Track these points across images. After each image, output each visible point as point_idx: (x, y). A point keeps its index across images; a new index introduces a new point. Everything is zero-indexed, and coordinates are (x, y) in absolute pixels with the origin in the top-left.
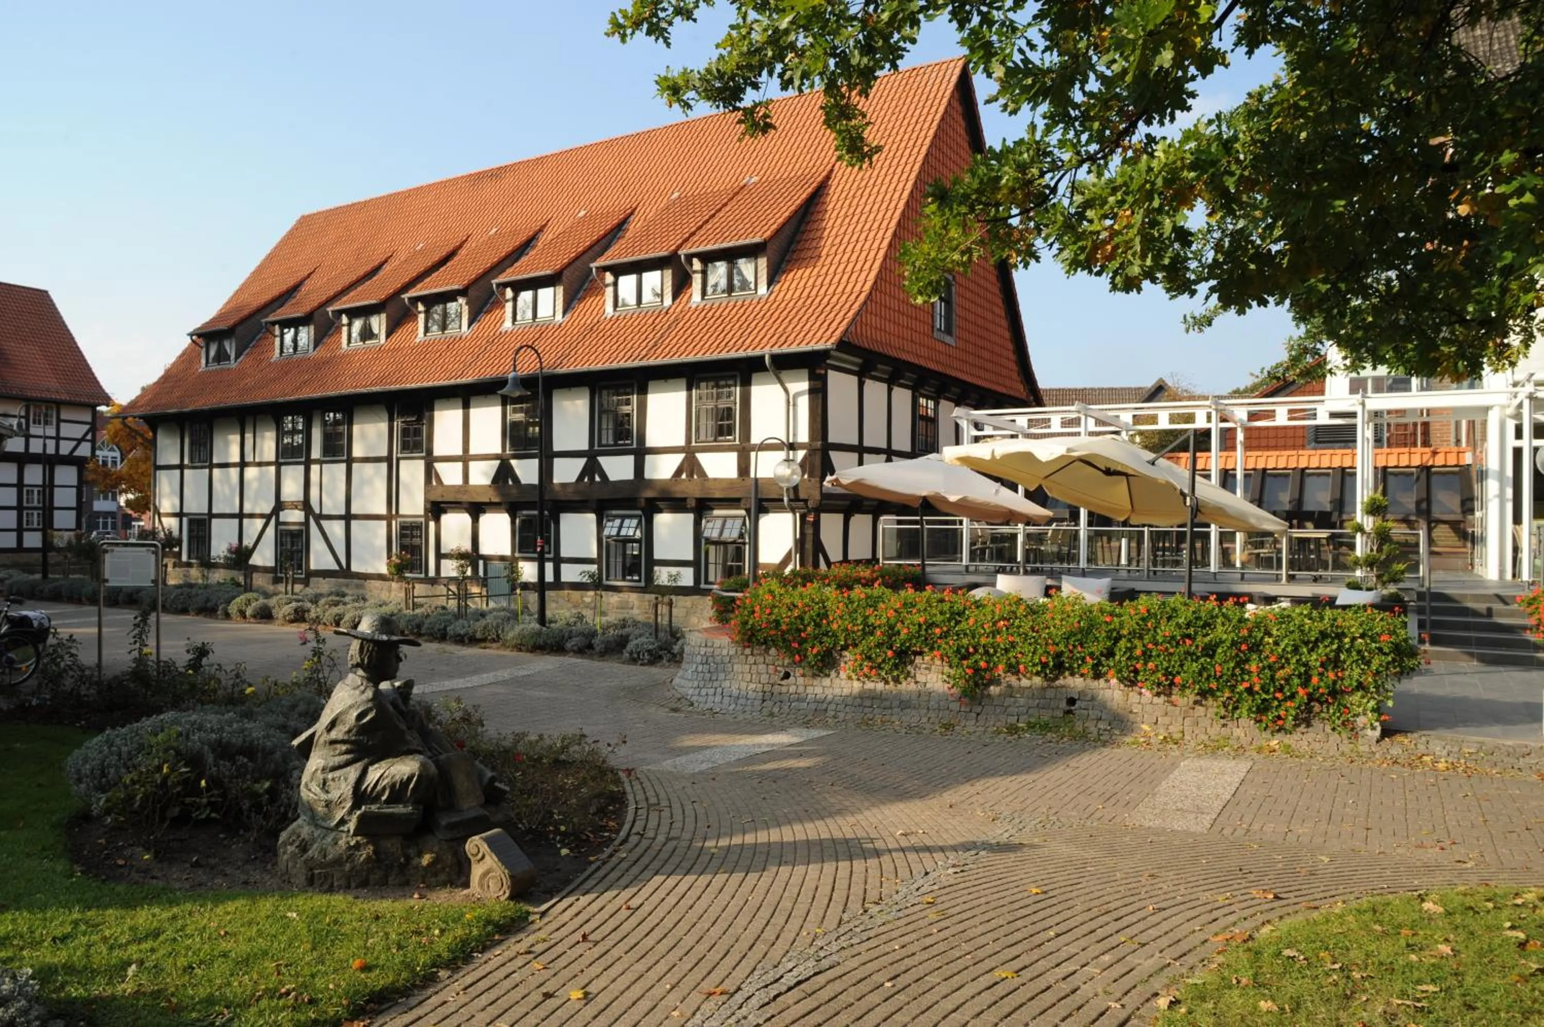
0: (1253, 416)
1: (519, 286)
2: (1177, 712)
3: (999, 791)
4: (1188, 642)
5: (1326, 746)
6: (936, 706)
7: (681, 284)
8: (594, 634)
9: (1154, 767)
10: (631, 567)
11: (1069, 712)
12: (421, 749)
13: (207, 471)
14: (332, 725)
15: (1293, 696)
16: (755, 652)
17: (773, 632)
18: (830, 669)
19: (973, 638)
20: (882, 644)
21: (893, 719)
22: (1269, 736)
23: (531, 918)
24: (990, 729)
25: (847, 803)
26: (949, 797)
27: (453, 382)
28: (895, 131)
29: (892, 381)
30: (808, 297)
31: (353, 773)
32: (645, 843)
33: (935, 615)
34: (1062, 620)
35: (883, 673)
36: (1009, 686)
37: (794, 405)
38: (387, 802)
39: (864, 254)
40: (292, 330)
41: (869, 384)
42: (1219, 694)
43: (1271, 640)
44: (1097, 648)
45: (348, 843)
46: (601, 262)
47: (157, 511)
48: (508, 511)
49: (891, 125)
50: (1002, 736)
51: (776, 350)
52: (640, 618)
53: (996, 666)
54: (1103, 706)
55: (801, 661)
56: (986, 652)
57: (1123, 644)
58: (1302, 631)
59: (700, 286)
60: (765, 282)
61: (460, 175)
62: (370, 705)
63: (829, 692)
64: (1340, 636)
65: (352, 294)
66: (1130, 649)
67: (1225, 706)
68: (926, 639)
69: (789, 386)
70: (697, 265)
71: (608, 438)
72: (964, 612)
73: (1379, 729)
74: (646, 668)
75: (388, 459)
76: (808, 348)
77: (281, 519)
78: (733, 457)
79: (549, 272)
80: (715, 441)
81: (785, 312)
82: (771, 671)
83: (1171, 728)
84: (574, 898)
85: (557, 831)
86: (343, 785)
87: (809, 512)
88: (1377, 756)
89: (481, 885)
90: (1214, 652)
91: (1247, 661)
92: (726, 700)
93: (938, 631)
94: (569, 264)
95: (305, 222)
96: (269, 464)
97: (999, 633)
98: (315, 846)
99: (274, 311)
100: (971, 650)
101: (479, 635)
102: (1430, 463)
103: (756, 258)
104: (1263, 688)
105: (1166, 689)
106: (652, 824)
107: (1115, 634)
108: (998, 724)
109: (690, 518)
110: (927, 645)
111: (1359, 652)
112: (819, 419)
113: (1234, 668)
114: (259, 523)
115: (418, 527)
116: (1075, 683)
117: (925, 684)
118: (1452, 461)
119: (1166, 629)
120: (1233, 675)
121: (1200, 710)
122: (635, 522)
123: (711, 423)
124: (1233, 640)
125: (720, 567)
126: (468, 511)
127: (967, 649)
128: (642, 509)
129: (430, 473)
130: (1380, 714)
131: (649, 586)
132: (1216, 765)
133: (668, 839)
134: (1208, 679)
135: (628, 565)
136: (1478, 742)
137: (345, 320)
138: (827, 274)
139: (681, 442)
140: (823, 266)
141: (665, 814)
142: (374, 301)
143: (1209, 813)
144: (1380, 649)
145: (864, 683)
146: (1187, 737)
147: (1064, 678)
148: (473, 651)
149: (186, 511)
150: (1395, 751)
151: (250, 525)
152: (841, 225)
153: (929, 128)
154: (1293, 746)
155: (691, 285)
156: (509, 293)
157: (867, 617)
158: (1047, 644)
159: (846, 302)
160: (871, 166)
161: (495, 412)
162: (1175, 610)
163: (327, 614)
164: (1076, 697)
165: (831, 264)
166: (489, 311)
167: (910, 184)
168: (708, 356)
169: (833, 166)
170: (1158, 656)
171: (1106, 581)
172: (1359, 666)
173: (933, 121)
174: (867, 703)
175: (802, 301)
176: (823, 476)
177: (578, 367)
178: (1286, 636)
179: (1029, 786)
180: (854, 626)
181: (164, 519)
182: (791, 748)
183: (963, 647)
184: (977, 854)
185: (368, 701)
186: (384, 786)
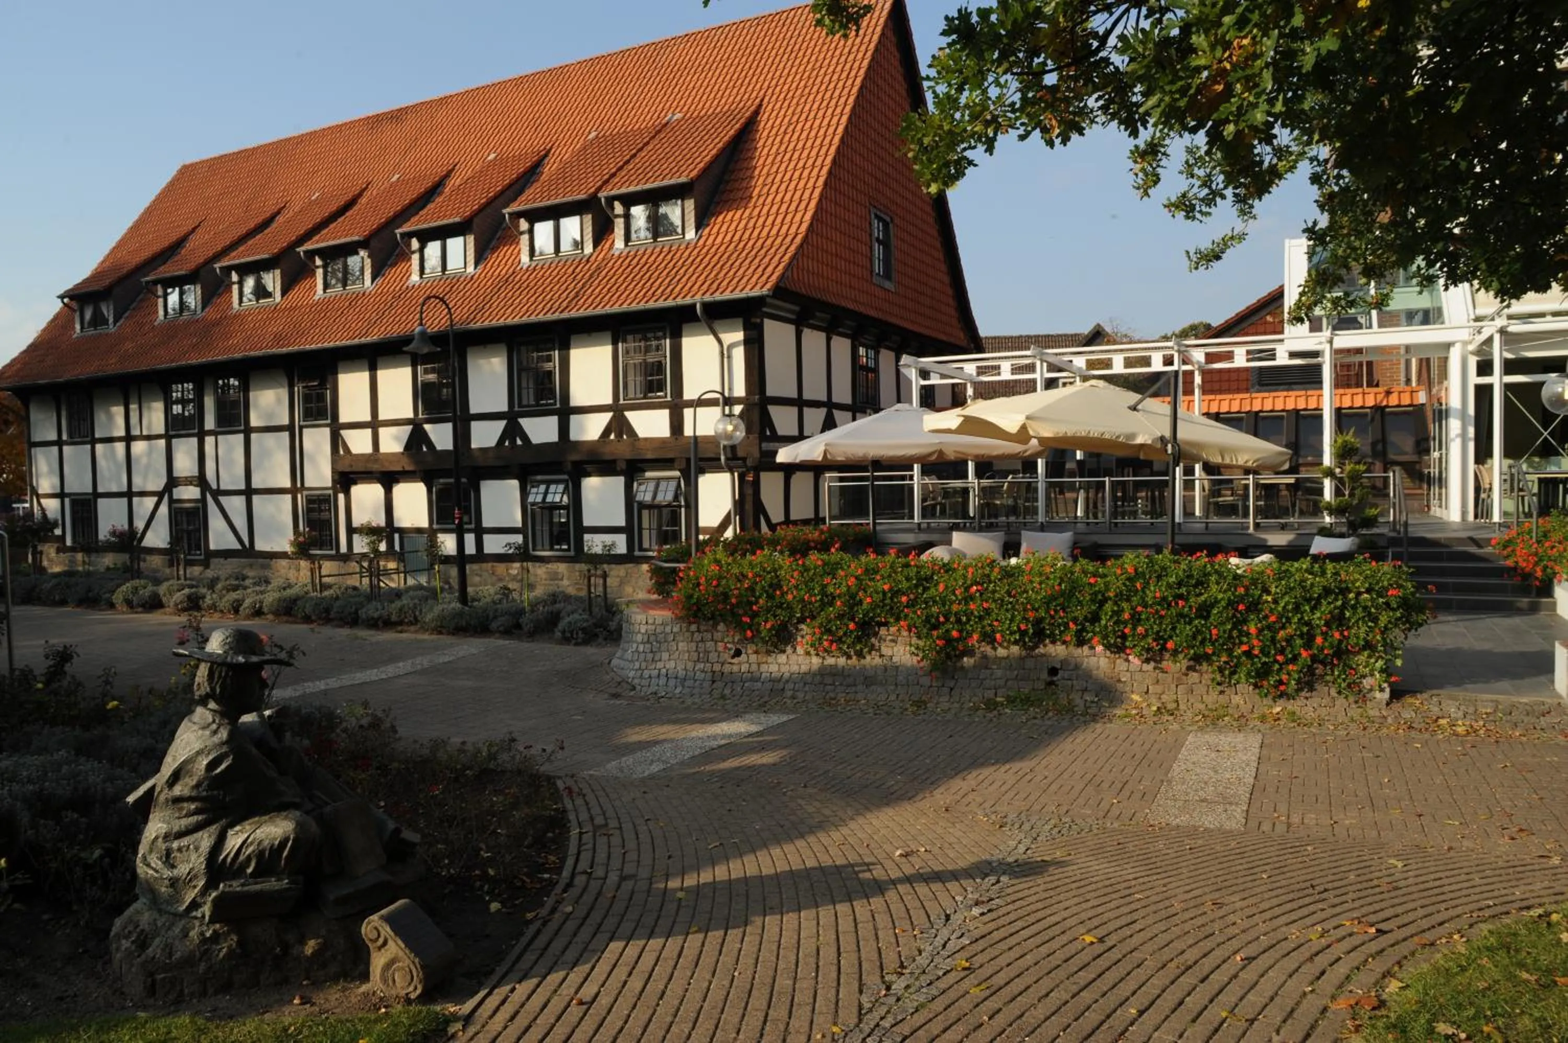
0: (1210, 358)
1: (425, 237)
2: (1170, 679)
3: (995, 786)
4: (1180, 603)
5: (1333, 712)
6: (905, 681)
7: (602, 231)
8: (521, 612)
9: (1156, 746)
10: (559, 536)
11: (1051, 683)
12: (297, 800)
13: (89, 447)
14: (176, 777)
15: (1295, 659)
16: (702, 628)
17: (720, 606)
18: (786, 644)
19: (944, 605)
20: (843, 615)
21: (859, 696)
22: (1271, 702)
23: (451, 1030)
24: (966, 706)
25: (827, 812)
26: (942, 796)
27: (356, 341)
28: (827, 62)
29: (830, 330)
30: (740, 240)
31: (205, 839)
32: (594, 885)
33: (901, 581)
34: (1040, 583)
35: (845, 647)
36: (985, 657)
37: (729, 357)
38: (256, 874)
39: (798, 193)
40: (177, 289)
41: (807, 333)
42: (1215, 658)
43: (1269, 599)
44: (1081, 613)
45: (202, 934)
46: (514, 208)
47: (34, 492)
48: (423, 480)
49: (822, 56)
50: (980, 713)
51: (708, 298)
52: (571, 591)
53: (970, 635)
54: (1088, 675)
55: (753, 636)
56: (959, 621)
57: (1108, 607)
58: (1304, 588)
59: (622, 232)
60: (693, 225)
61: (356, 118)
62: (225, 749)
63: (785, 669)
64: (1344, 591)
65: (241, 249)
66: (1117, 613)
67: (1221, 670)
68: (892, 608)
69: (723, 336)
70: (618, 208)
71: (529, 398)
72: (932, 577)
73: (1388, 690)
74: (580, 648)
75: (290, 428)
76: (743, 295)
77: (175, 497)
78: (665, 413)
79: (457, 219)
80: (645, 398)
81: (716, 257)
82: (720, 649)
83: (1165, 698)
84: (508, 988)
85: (485, 877)
86: (193, 857)
87: (748, 471)
88: (1390, 720)
89: (384, 980)
90: (1209, 613)
91: (1245, 621)
92: (672, 682)
93: (904, 599)
94: (480, 211)
95: (187, 172)
96: (158, 437)
97: (972, 599)
98: (157, 941)
99: (156, 268)
100: (942, 619)
101: (394, 618)
102: (1384, 403)
103: (683, 200)
104: (1262, 651)
105: (1153, 656)
106: (601, 856)
107: (1100, 597)
108: (975, 699)
109: (620, 481)
110: (892, 615)
111: (1365, 608)
112: (756, 372)
113: (1231, 630)
114: (150, 502)
115: (326, 500)
116: (1057, 651)
117: (891, 657)
118: (1406, 400)
119: (1155, 591)
120: (1230, 637)
121: (1194, 676)
122: (561, 488)
123: (639, 379)
124: (1229, 599)
125: (654, 533)
126: (380, 482)
127: (937, 618)
128: (568, 473)
129: (336, 440)
130: (1390, 675)
131: (579, 555)
132: (1226, 740)
133: (623, 878)
134: (1203, 642)
135: (555, 533)
136: (1492, 701)
137: (235, 277)
138: (759, 216)
139: (608, 400)
140: (755, 207)
141: (616, 840)
142: (266, 256)
143: (1237, 804)
144: (1387, 604)
145: (824, 658)
146: (1182, 707)
147: (1045, 646)
148: (388, 636)
149: (67, 491)
150: (1408, 714)
151: (140, 504)
152: (773, 163)
153: (863, 59)
154: (1298, 713)
155: (613, 231)
156: (415, 244)
157: (825, 586)
158: (1025, 610)
159: (781, 245)
160: (803, 100)
161: (405, 373)
162: (1164, 568)
163: (225, 599)
164: (1058, 666)
165: (763, 205)
166: (394, 265)
167: (845, 119)
168: (634, 307)
169: (762, 100)
170: (1148, 619)
171: (1067, 536)
172: (1365, 622)
173: (866, 51)
174: (828, 680)
175: (733, 245)
176: (762, 432)
177: (494, 322)
178: (1286, 593)
179: (1028, 777)
180: (811, 596)
181: (43, 501)
182: (750, 739)
183: (932, 616)
184: (998, 882)
185: (223, 743)
186: (249, 856)
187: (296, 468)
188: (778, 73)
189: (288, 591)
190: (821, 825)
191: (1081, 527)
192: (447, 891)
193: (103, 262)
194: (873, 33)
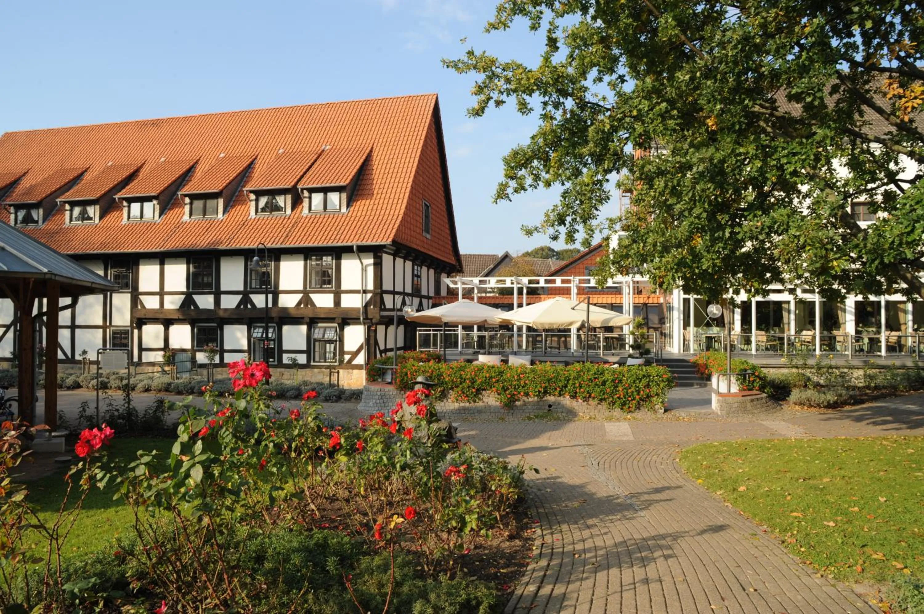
1: (193, 197)
2: (591, 408)
4: (596, 380)
5: (646, 417)
6: (493, 411)
7: (297, 203)
9: (596, 426)
11: (550, 410)
15: (634, 399)
18: (445, 398)
20: (470, 386)
21: (476, 417)
22: (627, 414)
24: (519, 419)
27: (158, 250)
29: (405, 259)
30: (370, 215)
35: (469, 399)
36: (525, 401)
37: (366, 271)
39: (397, 195)
40: (25, 210)
41: (397, 260)
42: (607, 400)
43: (625, 379)
44: (561, 384)
46: (247, 188)
48: (190, 324)
49: (402, 126)
50: (525, 421)
51: (359, 243)
53: (519, 393)
54: (563, 406)
56: (515, 388)
57: (571, 382)
59: (307, 205)
60: (345, 206)
65: (70, 191)
66: (574, 384)
67: (609, 404)
68: (489, 383)
69: (364, 261)
70: (306, 194)
71: (256, 285)
73: (663, 409)
75: (104, 291)
76: (377, 243)
78: (331, 296)
79: (213, 190)
80: (321, 287)
81: (359, 223)
83: (591, 414)
87: (372, 325)
88: (663, 418)
90: (605, 384)
91: (618, 386)
94: (226, 186)
99: (10, 197)
102: (647, 303)
103: (340, 193)
104: (623, 397)
105: (586, 399)
107: (567, 378)
108: (522, 417)
109: (305, 328)
110: (489, 386)
111: (656, 381)
112: (378, 278)
113: (613, 390)
115: (126, 332)
116: (551, 399)
117: (488, 402)
118: (655, 301)
119: (587, 376)
121: (600, 406)
122: (272, 329)
123: (318, 278)
124: (612, 379)
125: (321, 353)
126: (162, 324)
127: (507, 387)
128: (276, 323)
129: (135, 301)
130: (663, 404)
131: (280, 364)
132: (617, 424)
134: (603, 394)
135: (267, 353)
136: (694, 412)
137: (67, 207)
138: (378, 204)
139: (301, 288)
140: (376, 199)
142: (89, 198)
143: (630, 436)
144: (663, 380)
145: (460, 403)
146: (597, 416)
147: (547, 396)
150: (668, 417)
152: (382, 178)
153: (423, 131)
154: (636, 417)
155: (302, 204)
156: (187, 200)
158: (541, 383)
159: (392, 220)
161: (182, 267)
164: (552, 404)
165: (380, 198)
166: (171, 209)
169: (373, 145)
170: (584, 386)
172: (656, 386)
173: (424, 127)
174: (462, 412)
175: (367, 217)
176: (380, 307)
180: (455, 379)
187: (107, 314)
194: (427, 118)
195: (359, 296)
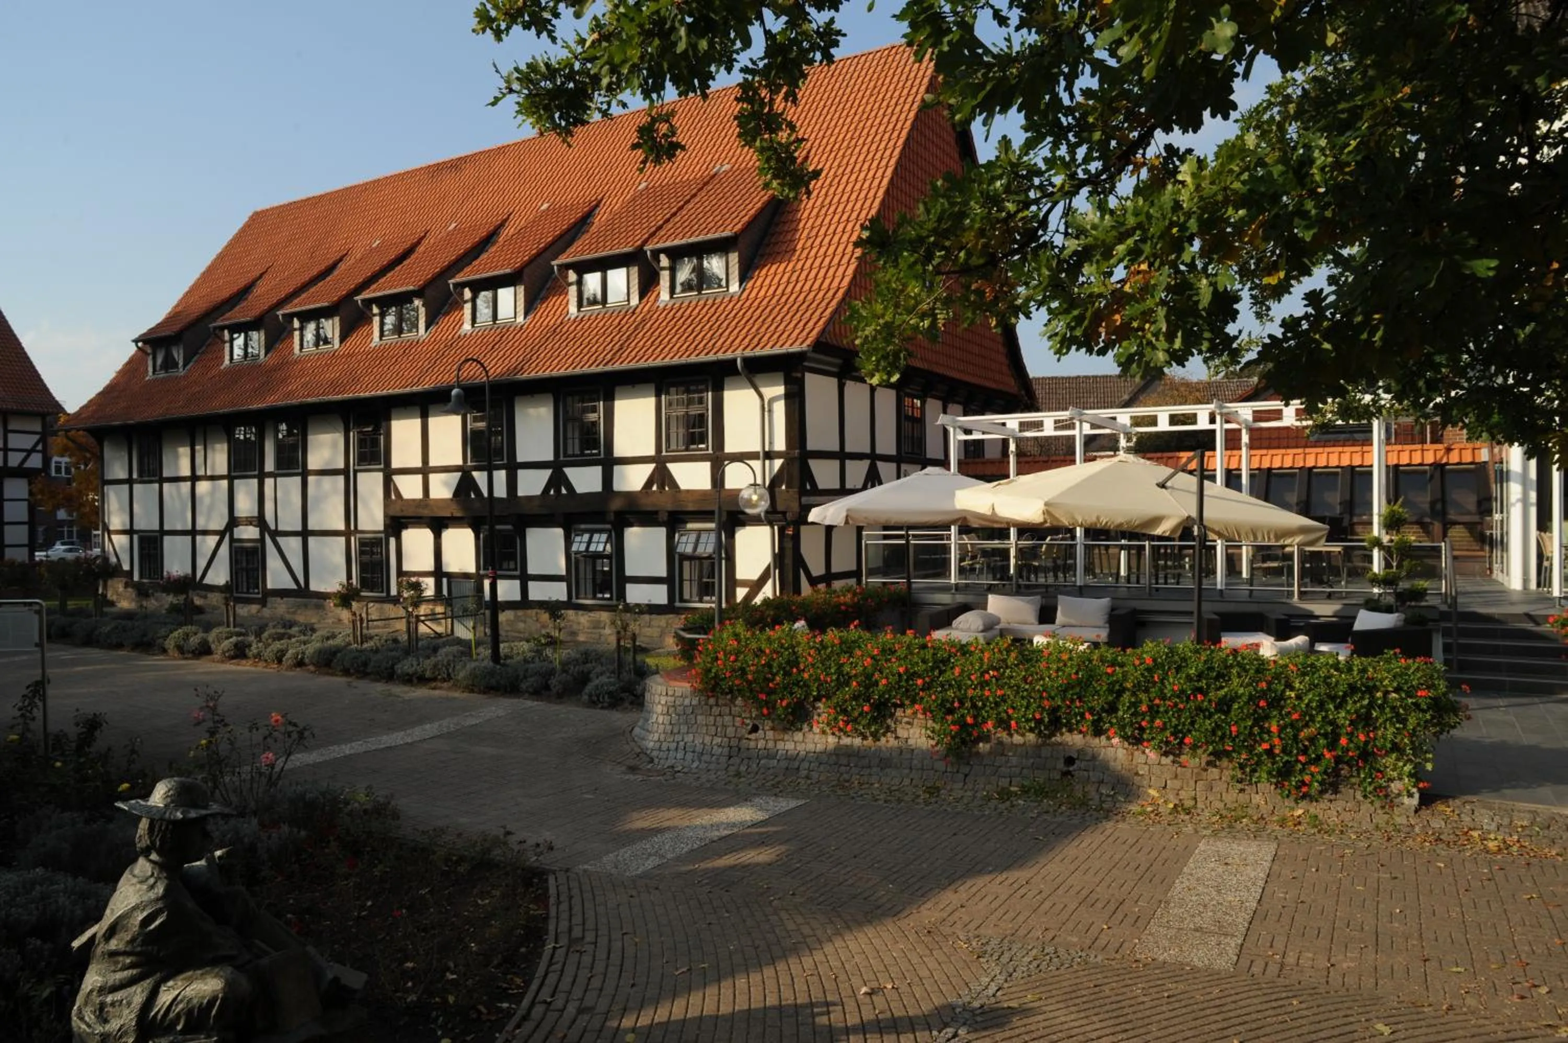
0: (1258, 418)
1: (477, 287)
2: (1189, 774)
3: (986, 901)
4: (1199, 697)
5: (1358, 816)
6: (919, 766)
7: (648, 283)
8: (552, 672)
9: (1165, 855)
10: (602, 584)
11: (1066, 774)
13: (157, 486)
14: (112, 932)
15: (1318, 759)
16: (720, 702)
17: (738, 681)
18: (803, 722)
19: (960, 689)
20: (859, 696)
21: (873, 780)
22: (1293, 804)
24: (979, 795)
25: (806, 930)
26: (928, 913)
27: (408, 390)
28: (873, 114)
30: (783, 294)
32: (552, 1016)
33: (917, 663)
34: (1057, 670)
35: (860, 728)
36: (1000, 743)
37: (770, 411)
38: (182, 1032)
40: (243, 335)
41: (850, 386)
42: (1234, 755)
43: (1293, 695)
44: (1097, 703)
46: (562, 259)
47: (106, 528)
48: (471, 526)
50: (994, 802)
51: (748, 353)
52: (604, 649)
53: (985, 721)
54: (1105, 767)
55: (769, 714)
56: (974, 706)
57: (1126, 697)
58: (1328, 685)
59: (668, 284)
60: (737, 279)
61: (418, 166)
63: (801, 748)
64: (1371, 690)
65: (304, 296)
66: (1134, 705)
67: (1242, 767)
68: (907, 690)
69: (764, 390)
70: (664, 261)
71: (574, 447)
72: (949, 660)
73: (1417, 796)
74: (606, 712)
75: (345, 472)
76: (783, 350)
77: (236, 536)
78: (706, 466)
79: (508, 271)
80: (687, 450)
81: (758, 312)
82: (737, 724)
83: (1183, 794)
85: (443, 1005)
86: (126, 1012)
87: (788, 525)
88: (1417, 830)
90: (1229, 708)
91: (1267, 717)
92: (689, 756)
93: (920, 681)
94: (530, 262)
95: (258, 218)
96: (221, 477)
97: (988, 685)
99: (223, 314)
100: (956, 705)
101: (428, 674)
102: (1444, 461)
103: (727, 253)
104: (1284, 751)
105: (1171, 750)
106: (567, 980)
107: (1117, 687)
108: (989, 787)
109: (661, 532)
110: (908, 698)
111: (1393, 708)
112: (796, 426)
113: (1252, 727)
114: (212, 541)
115: (378, 543)
116: (1074, 740)
117: (907, 739)
118: (1467, 457)
119: (1174, 683)
120: (1251, 734)
121: (1214, 772)
122: (604, 537)
123: (682, 431)
124: (1250, 695)
125: (695, 584)
126: (429, 527)
127: (952, 703)
128: (612, 523)
129: (388, 485)
130: (1419, 780)
131: (621, 605)
132: (1237, 849)
133: (580, 1011)
134: (1222, 738)
135: (599, 581)
136: (1530, 811)
137: (296, 324)
138: (802, 269)
139: (651, 452)
140: (798, 260)
141: (587, 959)
142: (326, 304)
143: (1233, 936)
144: (1417, 705)
145: (839, 738)
146: (1200, 805)
147: (1062, 734)
148: (420, 692)
149: (136, 527)
150: (1437, 823)
151: (204, 541)
152: (817, 216)
153: (909, 111)
154: (1320, 817)
155: (658, 284)
156: (467, 294)
157: (842, 665)
158: (1041, 697)
159: (823, 299)
160: (849, 152)
161: (455, 421)
162: (1184, 659)
163: (269, 650)
164: (1075, 756)
165: (807, 258)
166: (447, 313)
167: (889, 171)
168: (676, 361)
169: (809, 152)
170: (1166, 712)
171: (1105, 602)
172: (1393, 724)
173: (913, 102)
174: (844, 761)
175: (776, 298)
176: (802, 486)
177: (540, 373)
178: (1310, 690)
179: (1022, 891)
180: (827, 675)
181: (114, 537)
182: (753, 830)
183: (947, 701)
184: (955, 1035)
185: (158, 900)
186: (178, 1014)
187: (350, 512)
188: (825, 125)
189: (331, 642)
190: (798, 948)
191: (1123, 592)
192: (401, 1023)
193: (177, 306)
194: (920, 84)
195: (756, 464)
